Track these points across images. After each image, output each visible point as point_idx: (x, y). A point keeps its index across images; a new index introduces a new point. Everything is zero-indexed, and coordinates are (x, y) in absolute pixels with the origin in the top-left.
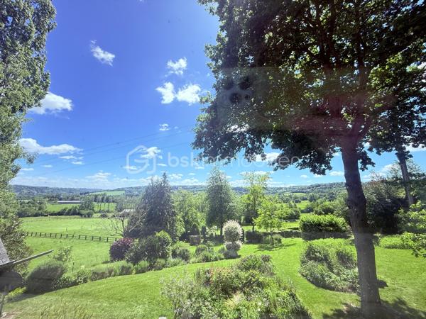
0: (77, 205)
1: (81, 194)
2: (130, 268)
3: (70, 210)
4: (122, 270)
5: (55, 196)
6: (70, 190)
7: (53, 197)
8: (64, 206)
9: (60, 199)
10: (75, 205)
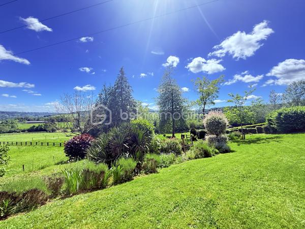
0: (42, 124)
1: (45, 116)
2: (103, 172)
3: (38, 127)
4: (86, 179)
5: (24, 118)
6: (36, 114)
7: (22, 119)
8: (32, 125)
9: (29, 120)
10: (40, 124)
